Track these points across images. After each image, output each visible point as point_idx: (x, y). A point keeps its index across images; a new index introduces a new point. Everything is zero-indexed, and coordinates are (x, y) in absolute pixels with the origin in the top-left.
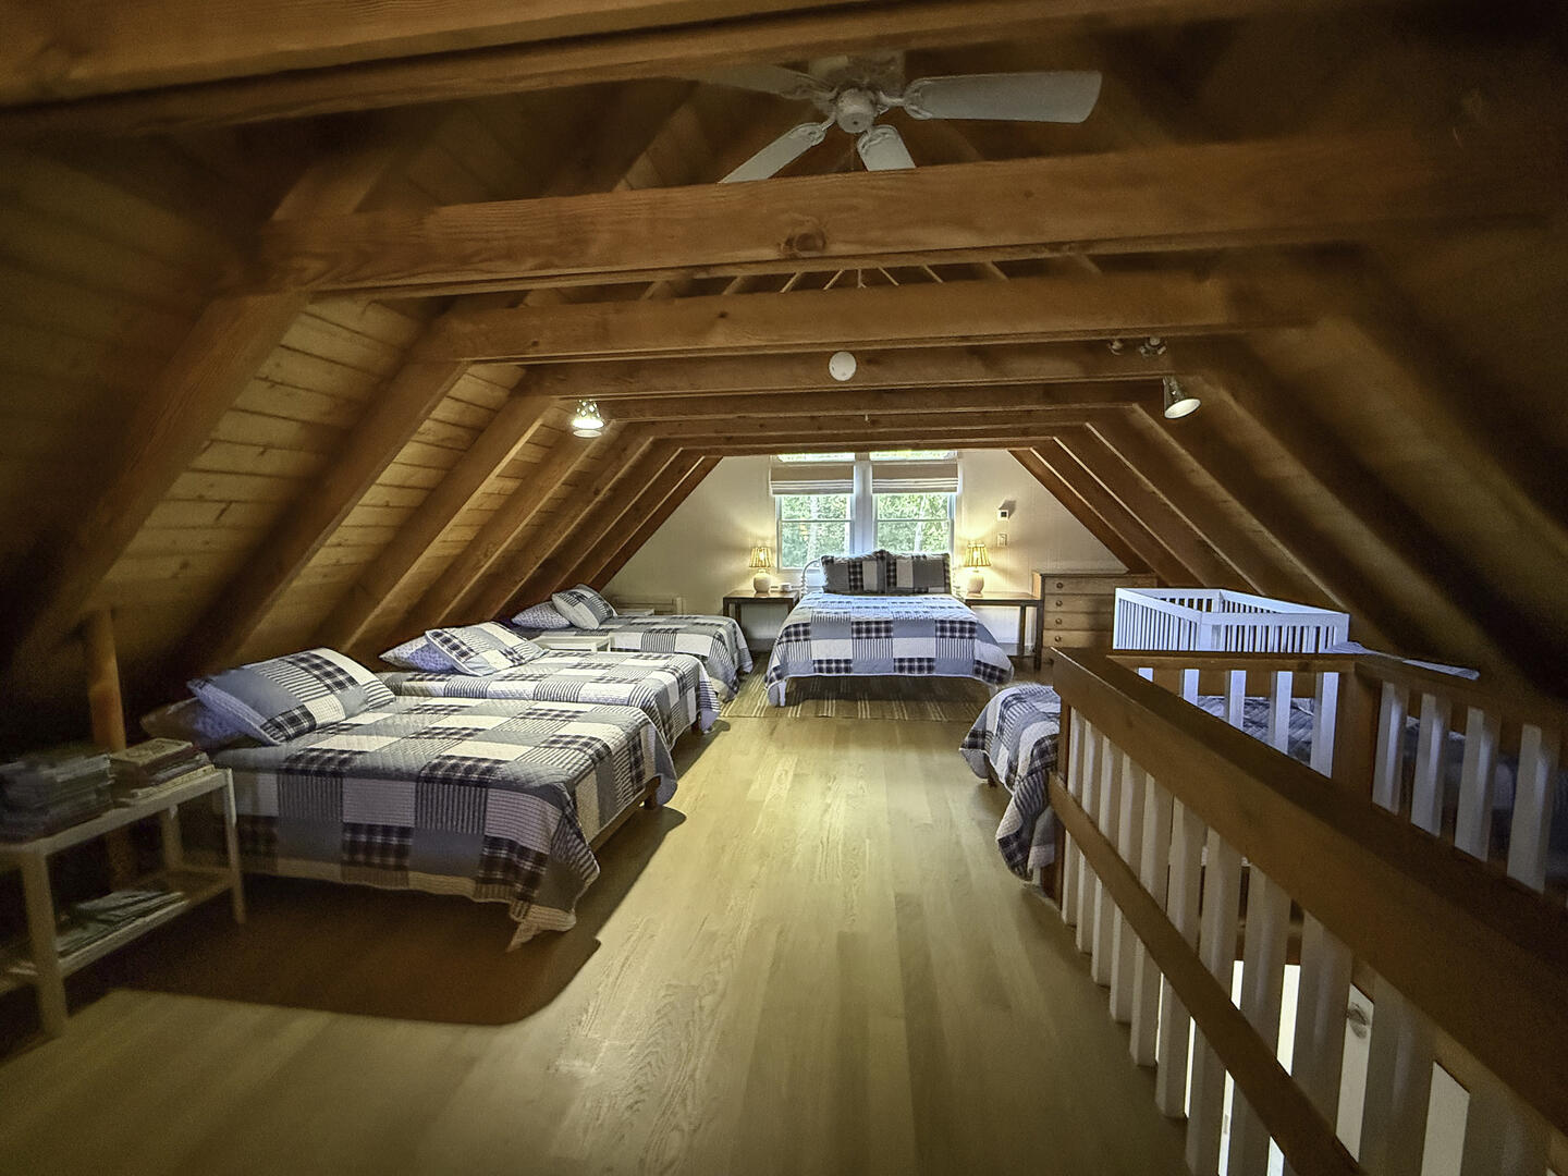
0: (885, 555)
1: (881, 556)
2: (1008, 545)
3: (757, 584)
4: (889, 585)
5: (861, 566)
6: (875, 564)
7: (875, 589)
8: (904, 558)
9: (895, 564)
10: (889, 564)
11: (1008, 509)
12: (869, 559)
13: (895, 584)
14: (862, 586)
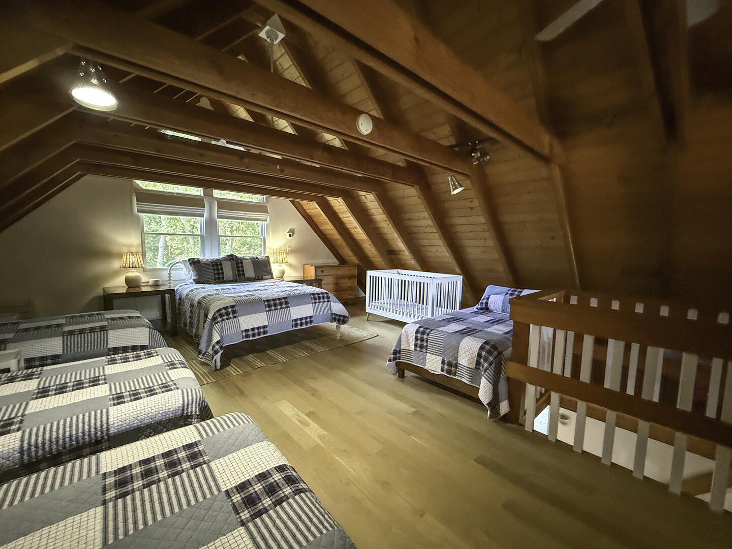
0: (234, 257)
1: (231, 258)
2: (292, 251)
3: (128, 281)
4: (240, 276)
5: (221, 265)
6: (229, 263)
7: (231, 279)
8: (245, 259)
9: (242, 263)
10: (237, 263)
11: (291, 233)
12: (225, 259)
13: (244, 275)
14: (223, 278)
